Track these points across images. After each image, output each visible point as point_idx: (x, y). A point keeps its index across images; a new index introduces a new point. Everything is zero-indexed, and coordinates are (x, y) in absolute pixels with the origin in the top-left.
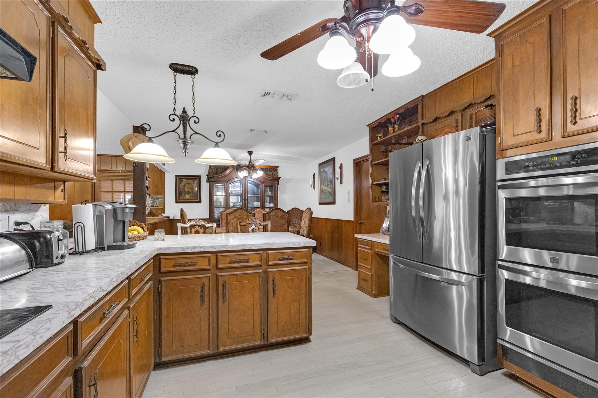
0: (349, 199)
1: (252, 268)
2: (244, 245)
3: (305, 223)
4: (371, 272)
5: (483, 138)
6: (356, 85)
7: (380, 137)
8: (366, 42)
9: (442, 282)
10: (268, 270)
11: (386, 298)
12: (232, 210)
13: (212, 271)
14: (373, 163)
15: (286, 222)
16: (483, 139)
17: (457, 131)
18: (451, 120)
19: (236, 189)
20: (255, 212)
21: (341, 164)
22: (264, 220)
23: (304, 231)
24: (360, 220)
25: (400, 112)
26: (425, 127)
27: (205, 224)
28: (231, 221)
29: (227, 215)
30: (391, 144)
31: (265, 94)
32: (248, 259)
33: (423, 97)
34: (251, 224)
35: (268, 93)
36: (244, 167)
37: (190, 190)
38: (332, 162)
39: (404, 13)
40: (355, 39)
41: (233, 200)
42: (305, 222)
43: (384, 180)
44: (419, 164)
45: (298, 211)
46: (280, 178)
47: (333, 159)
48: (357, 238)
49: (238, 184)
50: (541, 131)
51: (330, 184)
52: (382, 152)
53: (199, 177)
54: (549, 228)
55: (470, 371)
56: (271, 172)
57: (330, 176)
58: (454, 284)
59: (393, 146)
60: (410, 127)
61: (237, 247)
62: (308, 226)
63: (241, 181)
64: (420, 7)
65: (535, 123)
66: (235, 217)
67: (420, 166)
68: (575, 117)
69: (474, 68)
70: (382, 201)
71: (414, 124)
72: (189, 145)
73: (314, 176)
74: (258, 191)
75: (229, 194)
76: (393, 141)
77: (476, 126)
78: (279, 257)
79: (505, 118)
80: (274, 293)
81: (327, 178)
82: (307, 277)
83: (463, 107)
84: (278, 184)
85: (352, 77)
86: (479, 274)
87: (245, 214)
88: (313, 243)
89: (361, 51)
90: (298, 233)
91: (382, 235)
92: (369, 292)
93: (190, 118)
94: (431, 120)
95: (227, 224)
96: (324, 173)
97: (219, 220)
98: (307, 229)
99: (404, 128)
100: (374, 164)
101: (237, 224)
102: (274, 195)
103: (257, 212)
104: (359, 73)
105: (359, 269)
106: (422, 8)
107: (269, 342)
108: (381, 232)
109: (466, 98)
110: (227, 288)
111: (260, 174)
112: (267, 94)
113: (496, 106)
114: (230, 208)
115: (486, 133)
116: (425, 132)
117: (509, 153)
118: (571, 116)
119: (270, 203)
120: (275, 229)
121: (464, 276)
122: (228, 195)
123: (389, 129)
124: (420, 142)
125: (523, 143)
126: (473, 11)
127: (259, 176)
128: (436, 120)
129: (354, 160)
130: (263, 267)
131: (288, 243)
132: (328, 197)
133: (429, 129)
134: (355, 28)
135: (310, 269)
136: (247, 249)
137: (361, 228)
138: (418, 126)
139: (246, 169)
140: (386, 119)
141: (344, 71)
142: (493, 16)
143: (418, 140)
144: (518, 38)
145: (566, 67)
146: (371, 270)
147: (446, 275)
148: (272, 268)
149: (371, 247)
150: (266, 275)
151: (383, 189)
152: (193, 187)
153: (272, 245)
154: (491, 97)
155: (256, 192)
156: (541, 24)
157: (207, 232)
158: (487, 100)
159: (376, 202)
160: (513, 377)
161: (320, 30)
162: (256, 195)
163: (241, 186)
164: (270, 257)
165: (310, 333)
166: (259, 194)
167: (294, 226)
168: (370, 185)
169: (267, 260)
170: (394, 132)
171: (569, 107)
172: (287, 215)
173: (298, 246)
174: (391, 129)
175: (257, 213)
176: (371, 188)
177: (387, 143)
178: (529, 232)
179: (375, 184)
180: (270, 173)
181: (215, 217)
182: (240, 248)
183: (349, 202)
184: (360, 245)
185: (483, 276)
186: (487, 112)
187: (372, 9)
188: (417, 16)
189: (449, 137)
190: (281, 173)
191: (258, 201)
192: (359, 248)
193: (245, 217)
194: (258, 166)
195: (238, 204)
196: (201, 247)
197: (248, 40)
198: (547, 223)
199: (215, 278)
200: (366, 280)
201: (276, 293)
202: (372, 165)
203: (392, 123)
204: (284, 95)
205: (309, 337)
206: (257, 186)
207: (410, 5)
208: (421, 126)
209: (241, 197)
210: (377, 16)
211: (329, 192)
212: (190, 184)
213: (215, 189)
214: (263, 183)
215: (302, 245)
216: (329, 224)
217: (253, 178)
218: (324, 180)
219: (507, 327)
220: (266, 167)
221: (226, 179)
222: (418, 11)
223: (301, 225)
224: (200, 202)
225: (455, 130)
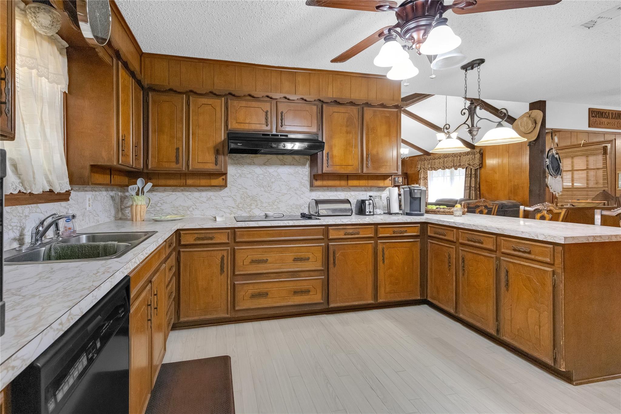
2: (477, 226)
10: (502, 258)
13: (457, 244)
61: (472, 226)
78: (513, 247)
80: (507, 286)
130: (495, 253)
131: (522, 232)
136: (480, 230)
148: (506, 258)
150: (498, 262)
173: (536, 239)
182: (474, 228)
201: (510, 287)
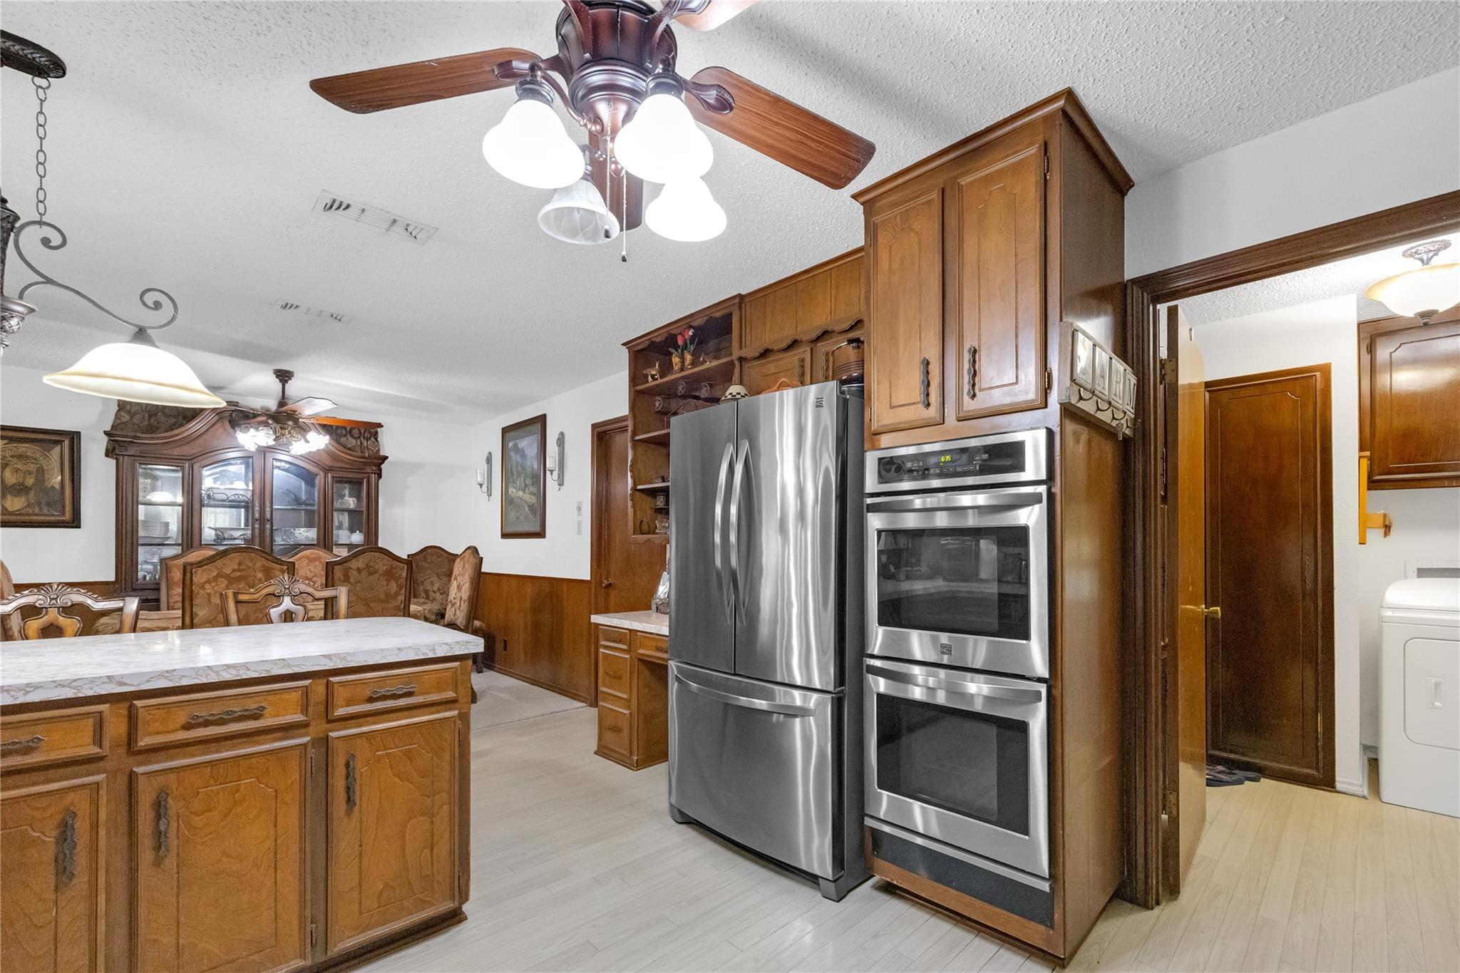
0: (579, 524)
1: (276, 735)
2: (245, 666)
3: (459, 590)
4: (629, 708)
5: (843, 405)
6: (586, 239)
7: (653, 376)
8: (609, 139)
9: (775, 714)
10: (332, 734)
11: (661, 768)
12: (211, 553)
13: (109, 764)
14: (637, 438)
15: (400, 587)
16: (844, 407)
17: (803, 384)
18: (792, 358)
19: (232, 483)
20: (300, 559)
21: (562, 434)
22: (329, 582)
23: (458, 612)
24: (608, 580)
25: (694, 324)
26: (746, 365)
27: (89, 602)
28: (203, 587)
29: (186, 569)
30: (676, 396)
31: (331, 207)
32: (257, 709)
33: (741, 297)
34: (279, 596)
35: (341, 204)
36: (259, 415)
37: (30, 481)
38: (538, 426)
39: (694, 97)
40: (582, 123)
41: (214, 520)
42: (459, 588)
43: (660, 480)
44: (730, 449)
45: (441, 556)
46: (387, 458)
47: (542, 420)
48: (597, 625)
49: (238, 468)
50: (929, 405)
51: (533, 484)
52: (657, 412)
53: (74, 437)
54: (946, 589)
55: (819, 895)
56: (356, 438)
57: (532, 463)
58: (796, 716)
59: (682, 402)
60: (715, 363)
61: (217, 673)
62: (469, 598)
63: (247, 459)
64: (726, 96)
65: (920, 388)
66: (219, 576)
67: (732, 454)
68: (974, 385)
69: (832, 257)
70: (657, 531)
71: (726, 356)
72: (14, 322)
73: (489, 460)
74: (310, 494)
75: (201, 500)
76: (681, 389)
77: (832, 380)
78: (368, 693)
79: (878, 371)
80: (350, 801)
81: (524, 468)
82: (457, 739)
83: (814, 336)
84: (380, 476)
85: (577, 216)
86: (835, 688)
87: (258, 565)
88: (476, 645)
89: (599, 158)
90: (438, 617)
91: (655, 615)
92: (623, 758)
93: (23, 226)
94: (757, 354)
95: (188, 599)
96: (516, 453)
97: (158, 584)
98: (464, 606)
99: (704, 362)
100: (638, 440)
101: (223, 597)
102: (364, 509)
103: (307, 557)
104: (594, 212)
105: (601, 703)
106: (731, 101)
107: (329, 954)
108: (654, 607)
109: (819, 318)
110: (172, 812)
111: (318, 442)
112: (339, 208)
113: (865, 343)
114: (201, 546)
115: (848, 397)
116: (746, 379)
117: (885, 440)
118: (969, 382)
119: (352, 530)
120: (364, 607)
121: (815, 696)
122: (196, 504)
123: (673, 359)
124: (734, 399)
125: (904, 423)
126: (824, 139)
127: (314, 449)
128: (766, 353)
129: (592, 425)
130: (311, 729)
131: (399, 649)
132: (527, 518)
133: (755, 371)
134: (584, 96)
135: (465, 718)
136: (255, 676)
137: (607, 596)
138: (732, 363)
139: (266, 424)
140: (666, 335)
141: (556, 196)
142: (858, 161)
143: (731, 394)
144: (898, 218)
145: (962, 290)
146: (630, 701)
147: (780, 699)
148: (346, 728)
149: (630, 646)
150: (323, 750)
151: (658, 503)
152: (41, 471)
153: (344, 659)
154: (858, 324)
155: (304, 498)
156: (929, 201)
157: (100, 629)
158: (852, 328)
159: (642, 534)
160: (889, 889)
161: (493, 70)
162: (303, 507)
163: (246, 476)
164: (340, 694)
165: (464, 896)
166: (313, 505)
167: (427, 598)
168: (629, 492)
169: (328, 704)
170: (682, 369)
171: (966, 366)
172: (406, 566)
173: (430, 657)
174: (676, 360)
175: (305, 562)
176: (632, 500)
177: (667, 392)
178: (912, 596)
179: (639, 490)
180: (352, 442)
181: (140, 574)
182: (227, 676)
183: (579, 532)
184: (603, 643)
185: (842, 691)
186: (851, 353)
187: (623, 63)
188: (719, 113)
189: (789, 395)
190: (388, 444)
191: (309, 525)
192: (601, 650)
193: (260, 575)
194: (310, 417)
195: (237, 534)
196: (60, 685)
197: (269, 27)
198: (945, 579)
199: (122, 782)
200: (616, 730)
201: (357, 802)
202: (635, 443)
203: (679, 347)
204: (394, 221)
205: (461, 908)
206: (309, 478)
207: (706, 83)
208: (737, 363)
209: (247, 512)
210: (634, 84)
211: (529, 506)
212: (28, 457)
213: (143, 482)
214: (327, 470)
215: (441, 653)
216: (529, 590)
217: (293, 453)
218: (515, 473)
219: (879, 790)
220: (340, 424)
221: (187, 450)
222: (722, 103)
223: (448, 595)
224: (75, 522)
225: (799, 383)
